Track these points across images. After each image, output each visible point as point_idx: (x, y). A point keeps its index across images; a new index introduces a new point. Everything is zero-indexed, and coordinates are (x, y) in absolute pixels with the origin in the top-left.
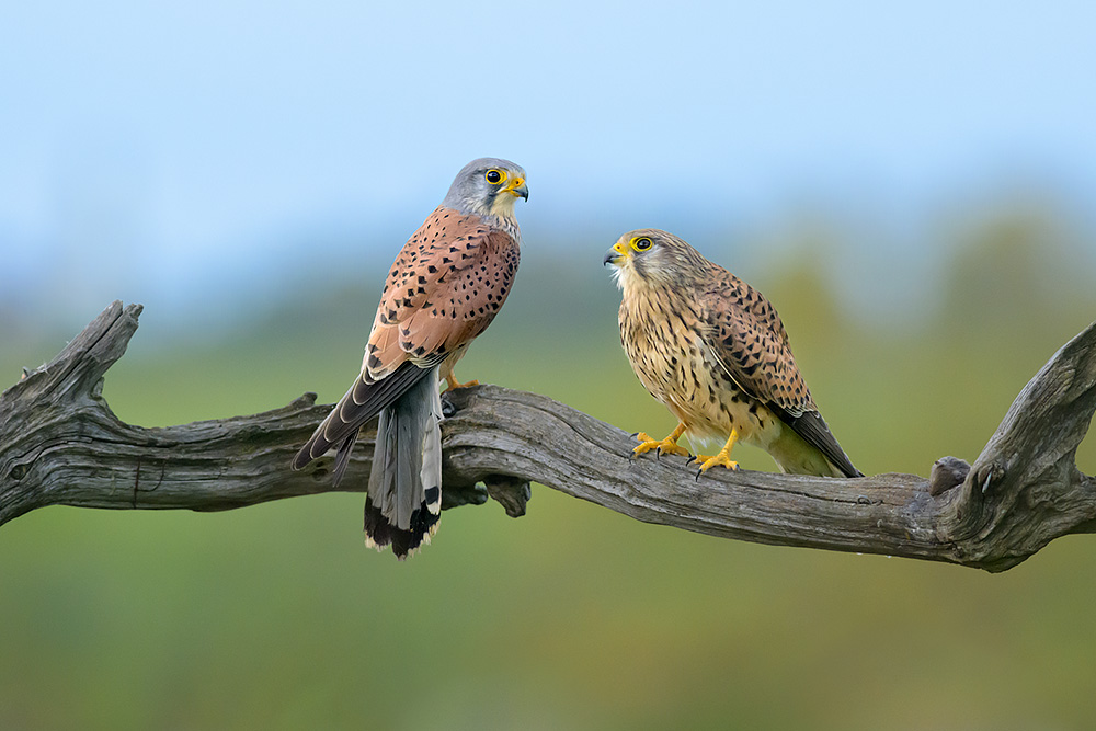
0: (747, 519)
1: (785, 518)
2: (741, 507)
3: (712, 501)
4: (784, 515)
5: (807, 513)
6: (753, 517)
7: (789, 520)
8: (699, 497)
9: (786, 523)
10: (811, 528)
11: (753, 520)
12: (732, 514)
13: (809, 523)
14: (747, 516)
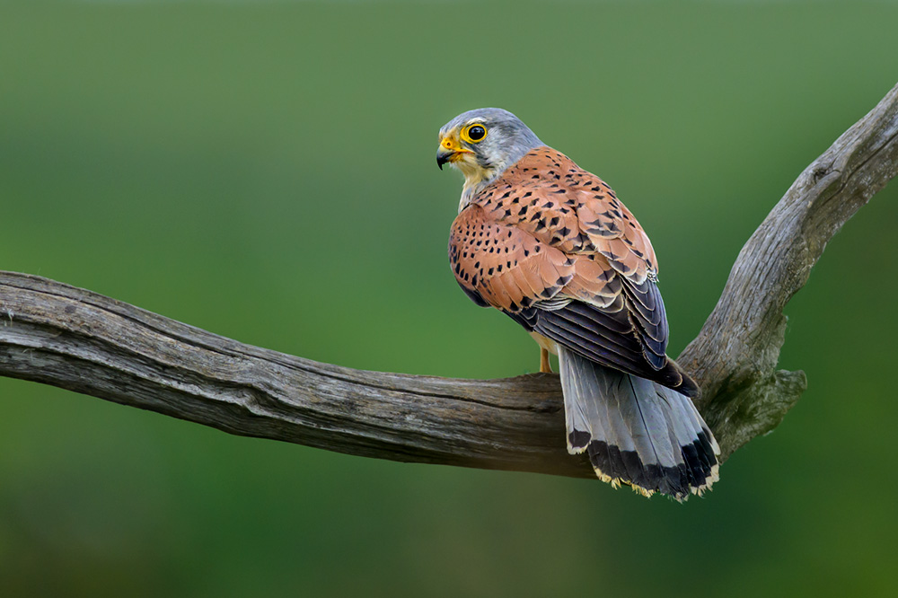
0: (415, 432)
1: (460, 431)
2: (409, 418)
3: (369, 410)
4: (459, 427)
5: (487, 424)
6: (423, 430)
7: (464, 432)
8: (351, 405)
9: (459, 436)
10: (487, 442)
11: (423, 434)
12: (396, 426)
13: (487, 436)
14: (415, 428)
